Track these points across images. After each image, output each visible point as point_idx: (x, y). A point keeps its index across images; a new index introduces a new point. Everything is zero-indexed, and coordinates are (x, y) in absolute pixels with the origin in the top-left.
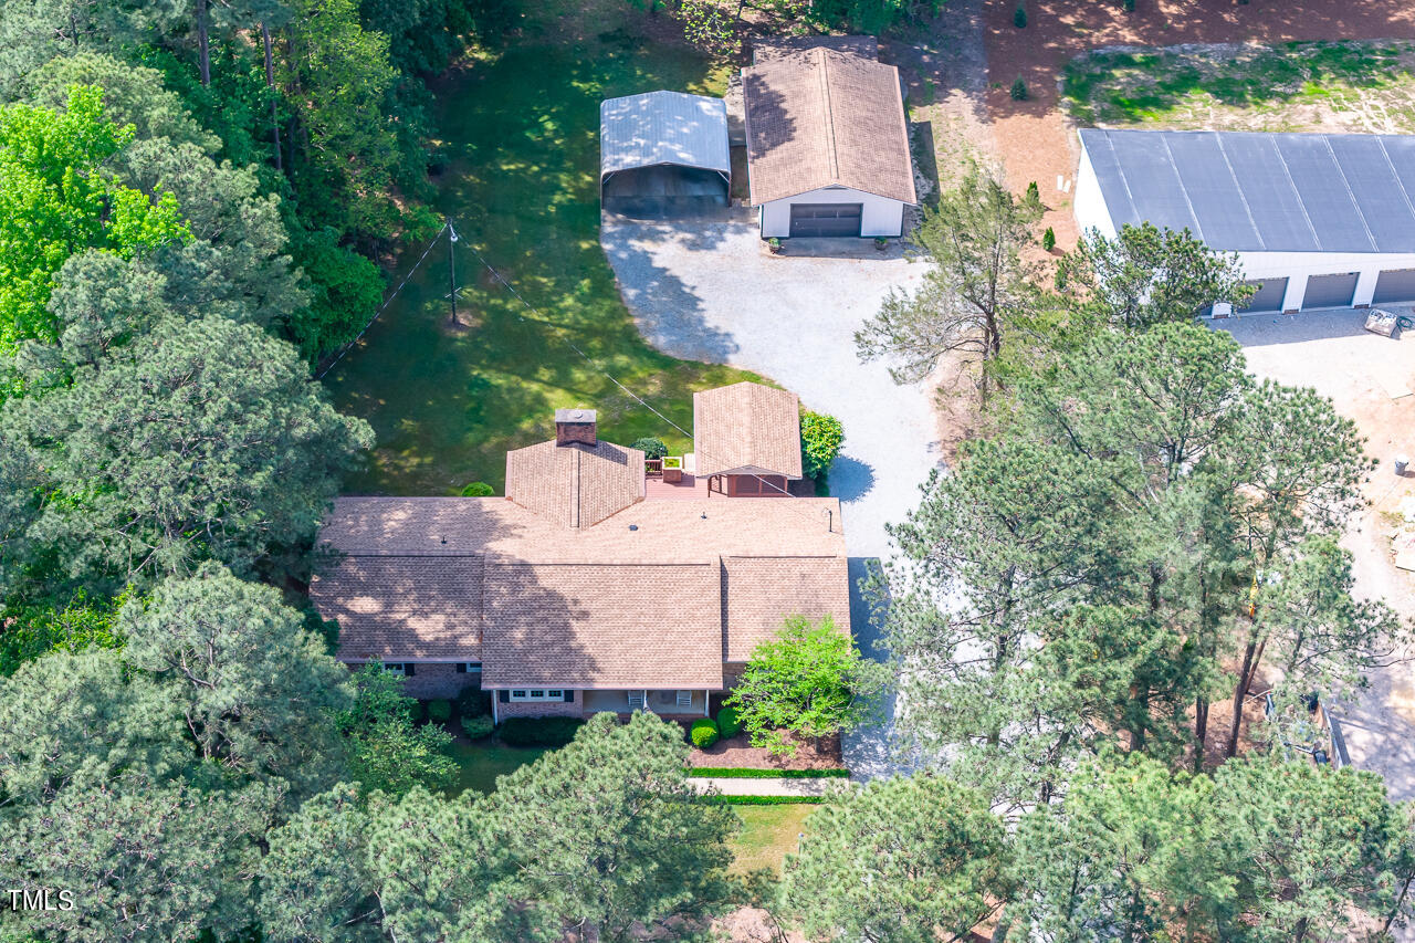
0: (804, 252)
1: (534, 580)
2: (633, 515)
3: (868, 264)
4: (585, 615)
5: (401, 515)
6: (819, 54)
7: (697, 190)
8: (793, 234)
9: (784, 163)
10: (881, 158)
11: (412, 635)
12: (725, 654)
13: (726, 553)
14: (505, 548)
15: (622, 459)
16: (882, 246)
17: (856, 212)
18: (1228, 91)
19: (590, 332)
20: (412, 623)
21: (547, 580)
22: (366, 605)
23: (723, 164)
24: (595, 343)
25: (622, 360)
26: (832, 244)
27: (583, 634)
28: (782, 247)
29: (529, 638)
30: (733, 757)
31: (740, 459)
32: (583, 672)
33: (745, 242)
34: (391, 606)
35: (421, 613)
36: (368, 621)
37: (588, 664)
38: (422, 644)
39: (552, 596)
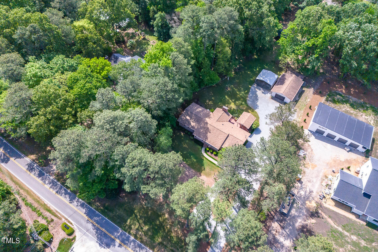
0: (275, 100)
1: (207, 125)
4: (210, 132)
5: (200, 109)
6: (294, 75)
8: (275, 97)
9: (279, 88)
10: (292, 93)
11: (190, 124)
12: (222, 145)
13: (230, 134)
14: (207, 120)
15: (229, 115)
16: (285, 104)
17: (284, 98)
18: (352, 106)
19: (242, 98)
20: (191, 123)
21: (208, 126)
22: (188, 118)
23: (271, 84)
24: (242, 99)
25: (243, 103)
26: (279, 100)
27: (209, 134)
28: (273, 98)
29: (203, 131)
30: (216, 158)
32: (206, 139)
33: (269, 95)
34: (191, 119)
35: (193, 122)
36: (187, 120)
37: (207, 138)
38: (191, 126)
39: (208, 128)
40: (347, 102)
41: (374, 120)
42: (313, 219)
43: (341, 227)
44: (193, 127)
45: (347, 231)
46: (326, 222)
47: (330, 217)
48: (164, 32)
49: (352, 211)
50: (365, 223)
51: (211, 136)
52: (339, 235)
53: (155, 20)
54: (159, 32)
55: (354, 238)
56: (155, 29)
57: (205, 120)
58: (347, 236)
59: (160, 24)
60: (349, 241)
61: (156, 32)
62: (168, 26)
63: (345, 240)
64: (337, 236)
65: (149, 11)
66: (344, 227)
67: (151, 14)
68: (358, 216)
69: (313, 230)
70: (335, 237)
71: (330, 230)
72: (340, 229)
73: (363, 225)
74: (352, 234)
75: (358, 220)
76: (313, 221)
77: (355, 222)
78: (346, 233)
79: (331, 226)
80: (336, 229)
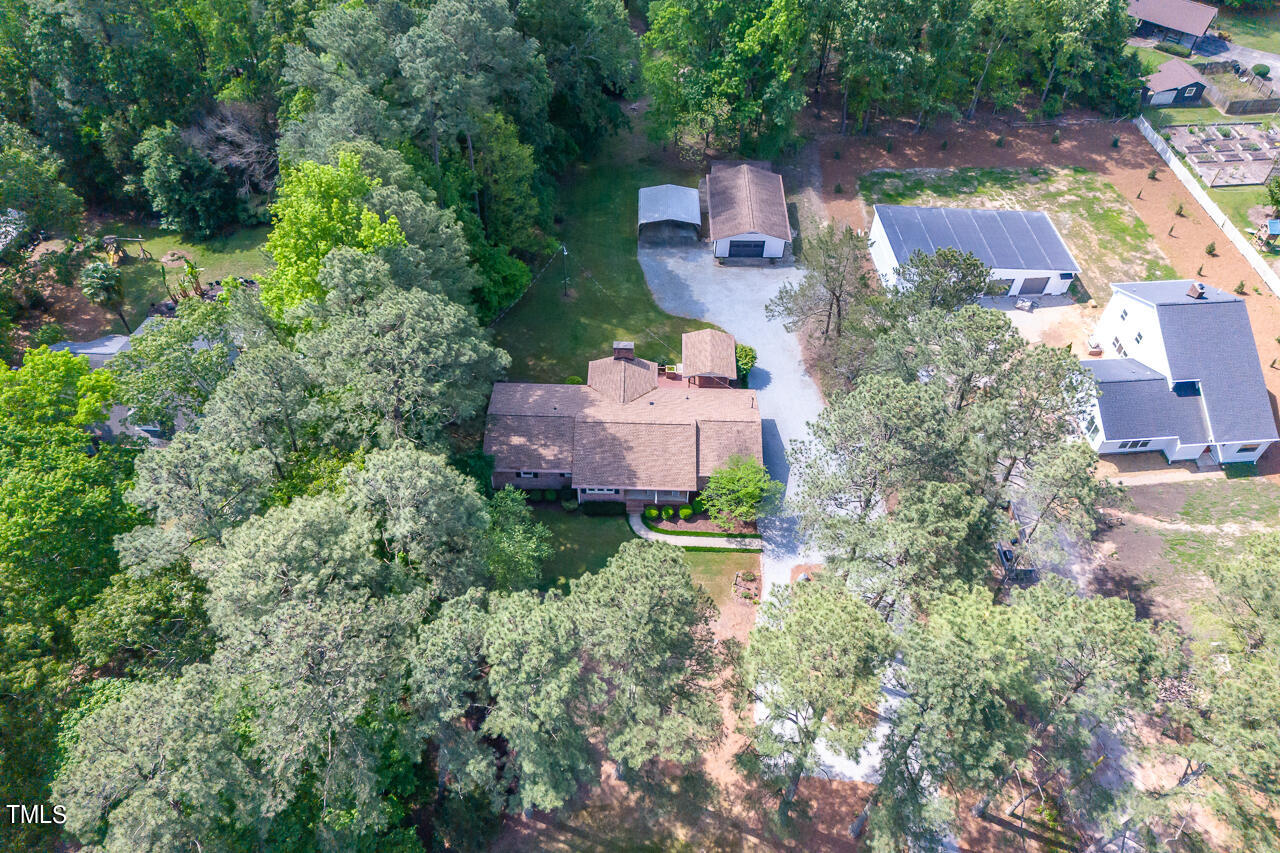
0: (735, 264)
1: (604, 429)
2: (652, 396)
3: (766, 271)
4: (630, 448)
5: (539, 393)
6: (745, 167)
7: (684, 233)
8: (730, 255)
9: (728, 220)
10: (775, 219)
11: (540, 457)
12: (698, 472)
13: (700, 418)
14: (591, 413)
15: (646, 367)
16: (773, 262)
17: (761, 245)
18: (941, 190)
19: (636, 301)
20: (542, 451)
21: (612, 430)
22: (516, 440)
23: (697, 221)
24: (638, 307)
25: (652, 315)
26: (748, 260)
27: (630, 457)
28: (723, 262)
29: (603, 459)
30: (700, 525)
31: (705, 368)
32: (629, 478)
33: (707, 259)
34: (529, 440)
35: (545, 445)
36: (518, 449)
37: (632, 475)
38: (548, 462)
39: (614, 438)
40: (918, 186)
41: (1018, 202)
42: (1103, 542)
43: (1183, 520)
44: (557, 463)
45: (1204, 521)
46: (1139, 531)
47: (1135, 510)
48: (204, 200)
49: (1171, 459)
50: (1222, 475)
51: (643, 460)
52: (1195, 545)
53: (138, 168)
54: (177, 208)
55: (1232, 528)
56: (158, 204)
57: (587, 416)
58: (1214, 535)
59: (174, 175)
60: (1231, 544)
61: (166, 215)
62: (209, 170)
63: (1220, 549)
64: (1192, 551)
65: (96, 147)
66: (1188, 515)
67: (112, 153)
68: (1192, 465)
69: (1130, 574)
70: (1191, 557)
71: (1167, 546)
72: (1184, 527)
73: (1220, 482)
74: (1221, 521)
75: (1201, 476)
76: (1108, 547)
77: (1198, 485)
78: (1208, 529)
79: (1160, 533)
80: (1177, 532)
